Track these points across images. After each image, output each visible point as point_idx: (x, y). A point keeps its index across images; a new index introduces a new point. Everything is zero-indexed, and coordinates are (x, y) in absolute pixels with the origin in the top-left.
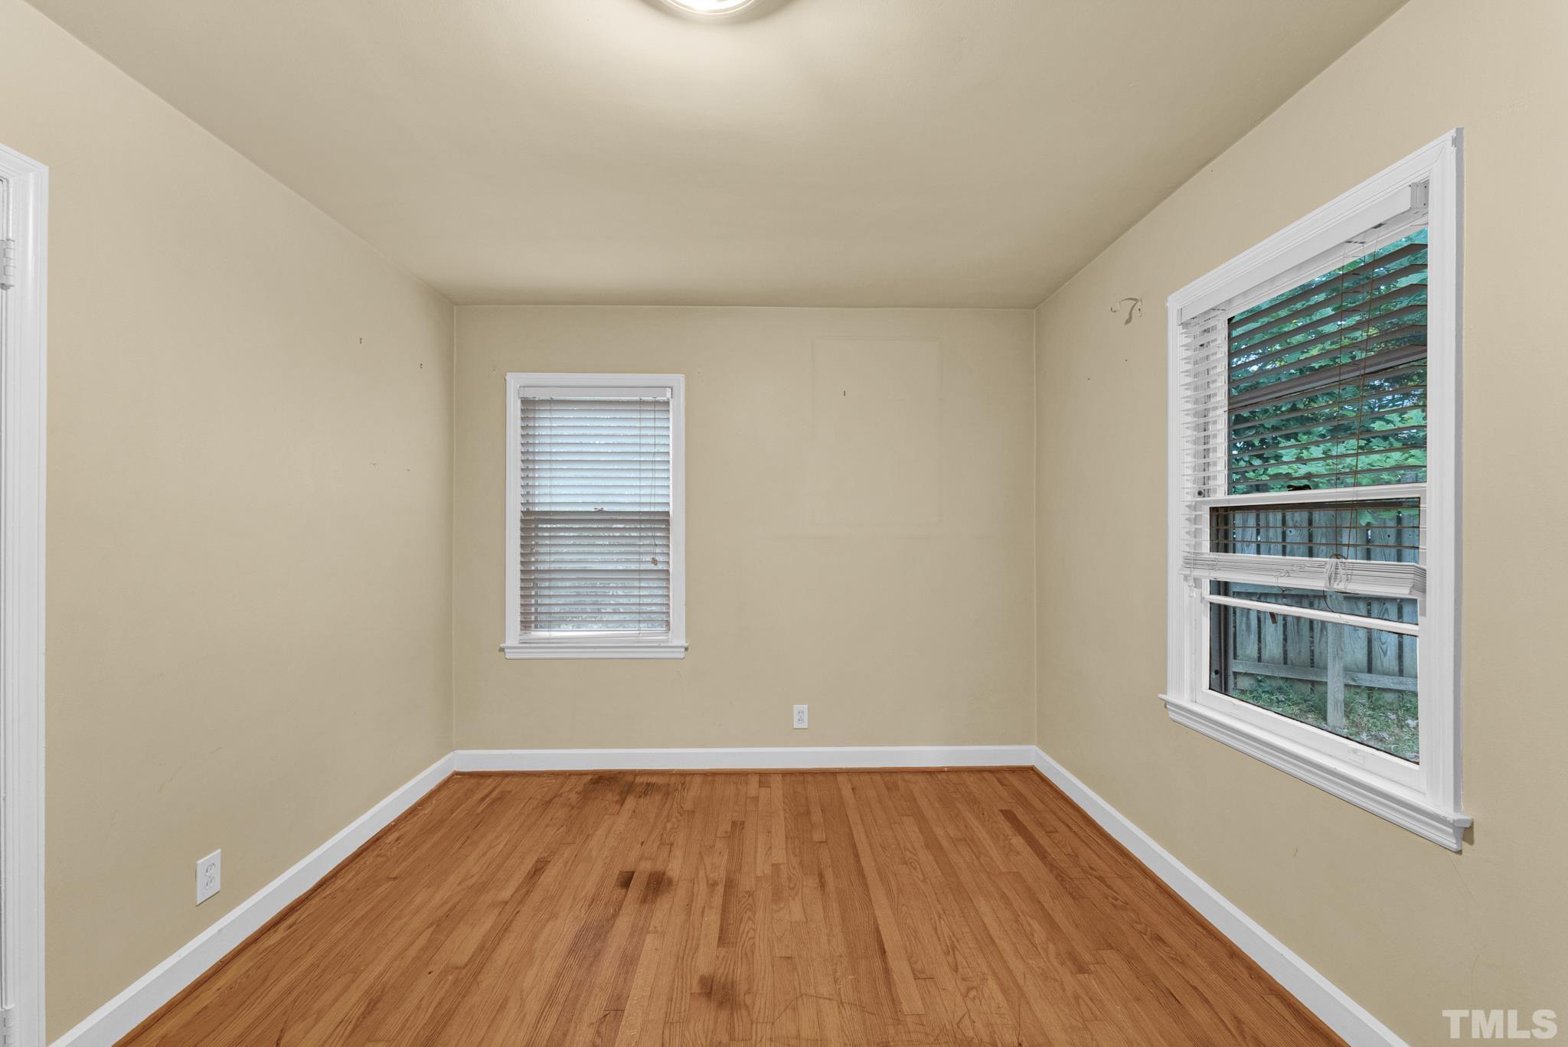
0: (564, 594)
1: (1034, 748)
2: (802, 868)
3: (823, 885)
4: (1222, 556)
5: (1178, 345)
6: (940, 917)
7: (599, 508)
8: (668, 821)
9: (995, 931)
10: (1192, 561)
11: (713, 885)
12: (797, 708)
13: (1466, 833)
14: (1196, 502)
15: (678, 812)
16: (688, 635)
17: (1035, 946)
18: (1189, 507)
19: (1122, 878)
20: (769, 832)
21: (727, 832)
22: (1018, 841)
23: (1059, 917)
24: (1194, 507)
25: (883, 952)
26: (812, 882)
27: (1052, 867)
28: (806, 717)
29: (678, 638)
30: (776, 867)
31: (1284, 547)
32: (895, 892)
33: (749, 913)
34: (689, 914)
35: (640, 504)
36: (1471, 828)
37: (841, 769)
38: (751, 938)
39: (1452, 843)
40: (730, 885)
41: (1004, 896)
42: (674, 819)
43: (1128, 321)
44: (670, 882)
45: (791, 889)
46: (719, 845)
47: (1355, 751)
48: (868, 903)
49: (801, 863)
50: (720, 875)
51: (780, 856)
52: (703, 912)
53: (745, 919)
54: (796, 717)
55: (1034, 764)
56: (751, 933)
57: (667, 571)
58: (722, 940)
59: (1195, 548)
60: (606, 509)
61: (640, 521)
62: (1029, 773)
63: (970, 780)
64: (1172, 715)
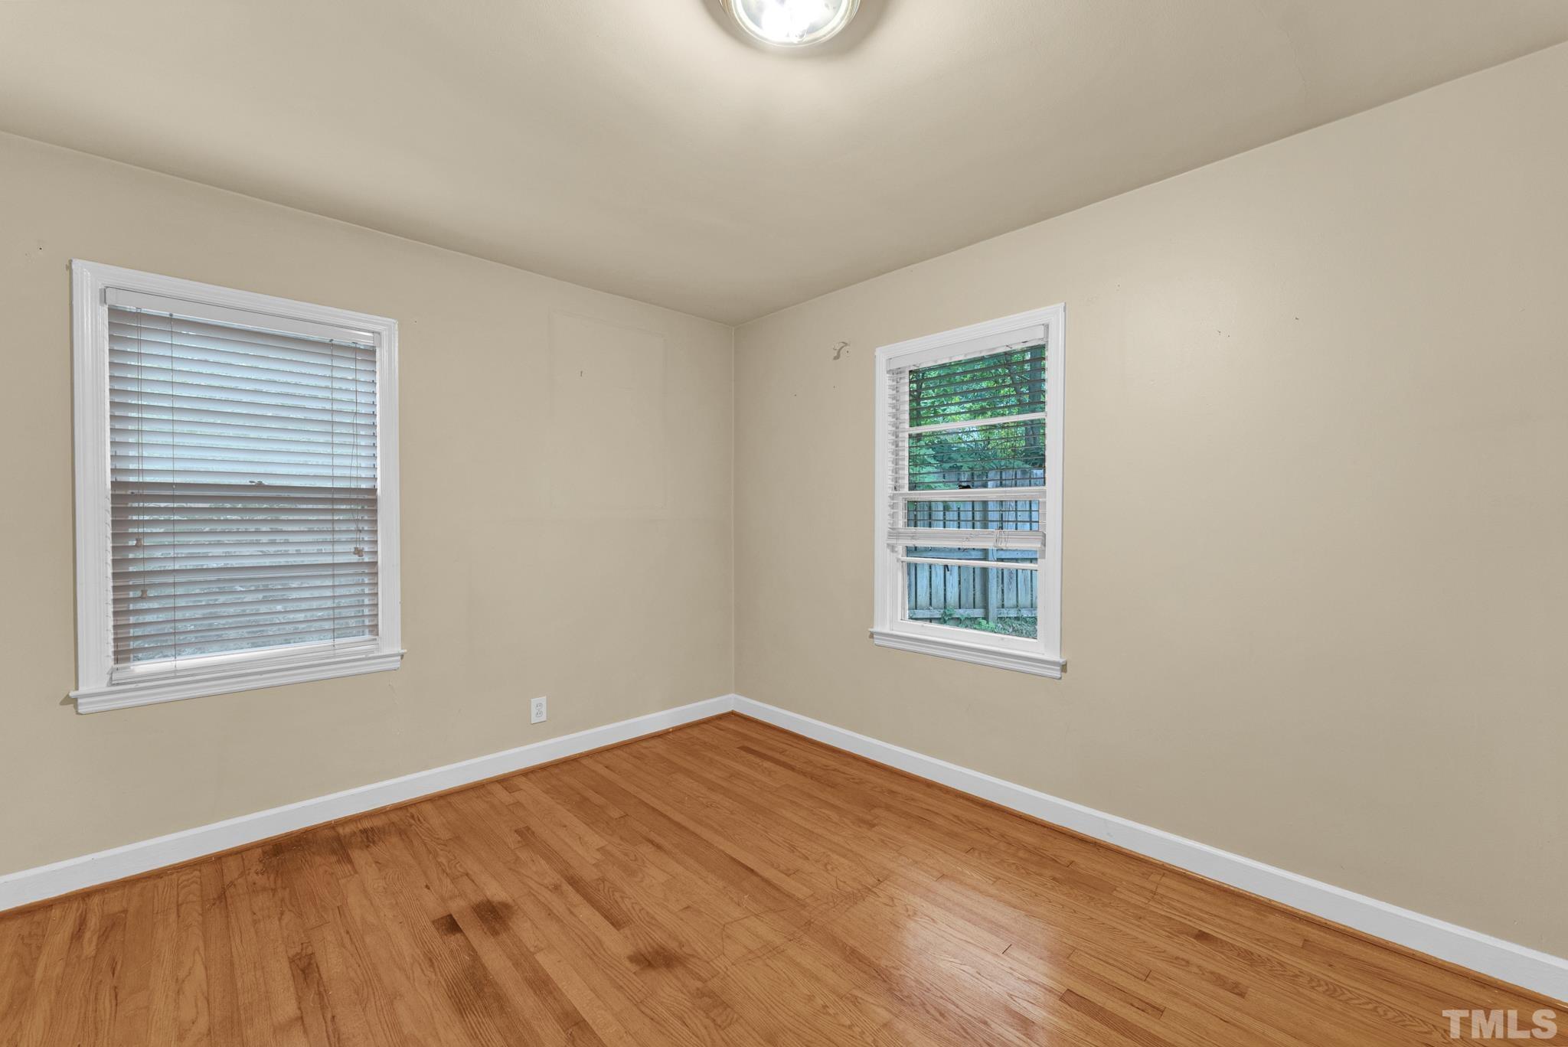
0: (184, 604)
1: (732, 696)
2: (628, 841)
3: (659, 847)
4: (912, 529)
5: (883, 383)
6: (766, 832)
7: (256, 480)
8: (436, 856)
9: (808, 826)
10: (894, 533)
11: (556, 888)
12: (534, 701)
13: (1064, 668)
14: (894, 494)
15: (439, 844)
16: (404, 639)
17: (836, 823)
18: (890, 497)
19: (845, 765)
20: (565, 826)
21: (519, 842)
22: (767, 764)
23: (838, 803)
24: (892, 497)
25: (752, 871)
26: (646, 850)
27: (804, 774)
28: (544, 709)
29: (391, 642)
30: (601, 850)
31: (973, 524)
32: (720, 829)
33: (617, 895)
34: (559, 920)
35: (333, 478)
36: (1066, 665)
37: (581, 753)
38: (640, 910)
39: (1057, 674)
40: (574, 882)
41: (792, 802)
42: (441, 853)
43: (837, 358)
44: (506, 906)
45: (635, 860)
46: (524, 855)
47: (1002, 639)
48: (709, 845)
49: (621, 838)
50: (552, 877)
51: (595, 840)
52: (571, 913)
53: (619, 900)
54: (534, 711)
55: (733, 709)
56: (637, 908)
57: (375, 563)
58: (617, 924)
59: (893, 525)
60: (266, 482)
61: (333, 501)
62: (732, 716)
63: (695, 732)
64: (877, 642)
